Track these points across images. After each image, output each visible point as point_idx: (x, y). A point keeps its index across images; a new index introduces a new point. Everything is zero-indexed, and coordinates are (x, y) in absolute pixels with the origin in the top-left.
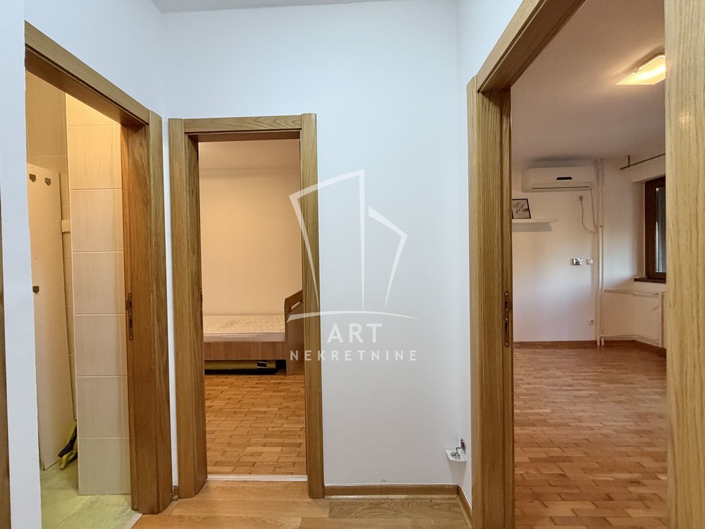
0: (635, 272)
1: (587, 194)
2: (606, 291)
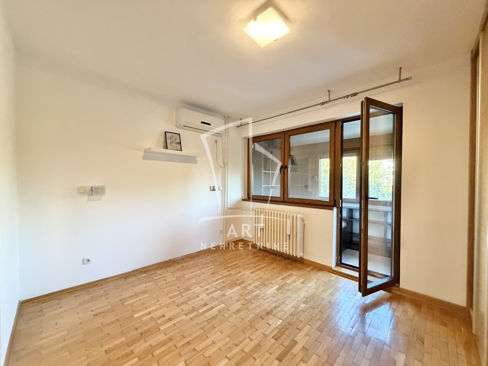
0: (243, 195)
1: (219, 139)
2: (229, 208)
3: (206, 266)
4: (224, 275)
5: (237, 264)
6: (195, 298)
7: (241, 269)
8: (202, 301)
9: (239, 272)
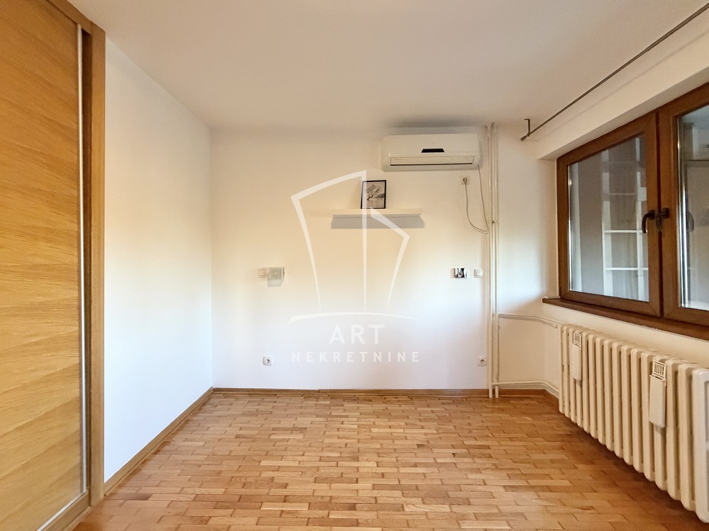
0: (545, 289)
1: (472, 175)
2: (501, 316)
3: (421, 424)
4: (439, 460)
5: (488, 447)
6: (350, 481)
7: (488, 463)
8: (354, 494)
9: (478, 471)
